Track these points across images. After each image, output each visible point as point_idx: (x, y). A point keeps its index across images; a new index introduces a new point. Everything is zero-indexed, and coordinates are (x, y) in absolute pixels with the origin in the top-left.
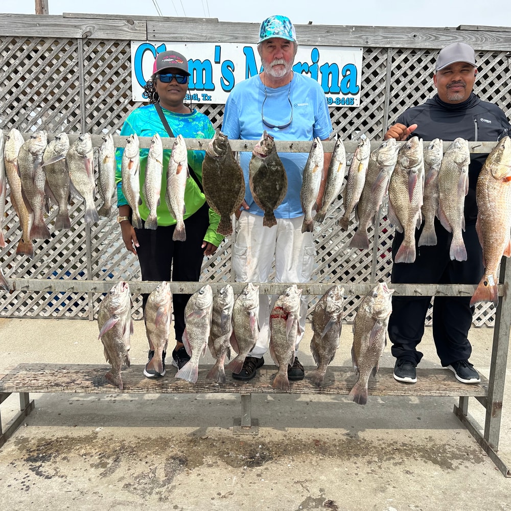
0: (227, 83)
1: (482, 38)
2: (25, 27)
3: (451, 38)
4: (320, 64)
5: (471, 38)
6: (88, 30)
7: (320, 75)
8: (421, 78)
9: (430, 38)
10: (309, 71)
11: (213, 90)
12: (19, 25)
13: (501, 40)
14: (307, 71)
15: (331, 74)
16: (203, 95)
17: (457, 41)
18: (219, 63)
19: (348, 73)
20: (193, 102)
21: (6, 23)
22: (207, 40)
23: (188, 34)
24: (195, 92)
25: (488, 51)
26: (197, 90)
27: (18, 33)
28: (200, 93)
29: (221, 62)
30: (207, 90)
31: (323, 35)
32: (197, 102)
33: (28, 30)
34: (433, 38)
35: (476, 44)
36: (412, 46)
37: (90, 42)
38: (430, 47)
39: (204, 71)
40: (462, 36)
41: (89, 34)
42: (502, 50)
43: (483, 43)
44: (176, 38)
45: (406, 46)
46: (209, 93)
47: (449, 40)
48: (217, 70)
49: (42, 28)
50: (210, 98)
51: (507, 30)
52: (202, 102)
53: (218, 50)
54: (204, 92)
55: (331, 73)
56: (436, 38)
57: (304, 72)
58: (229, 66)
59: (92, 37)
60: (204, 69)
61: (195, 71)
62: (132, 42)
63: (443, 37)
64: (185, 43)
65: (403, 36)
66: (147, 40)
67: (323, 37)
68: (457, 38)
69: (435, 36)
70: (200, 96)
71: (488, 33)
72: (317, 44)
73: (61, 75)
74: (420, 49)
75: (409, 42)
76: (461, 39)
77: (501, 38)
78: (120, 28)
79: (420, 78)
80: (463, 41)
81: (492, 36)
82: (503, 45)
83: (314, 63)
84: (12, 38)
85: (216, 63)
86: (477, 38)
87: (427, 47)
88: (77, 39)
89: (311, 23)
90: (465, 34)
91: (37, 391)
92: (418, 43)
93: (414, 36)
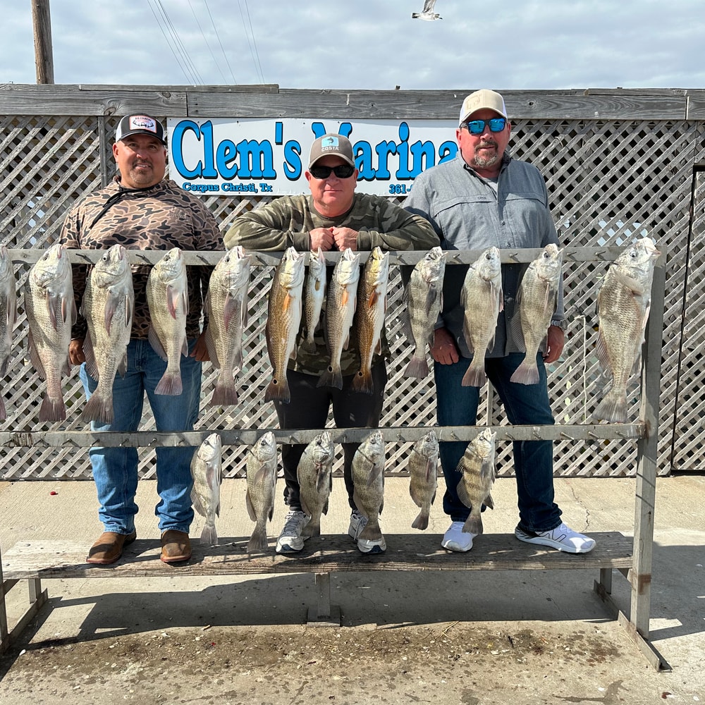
0: (292, 170)
1: (616, 105)
2: (30, 104)
3: (577, 105)
4: (411, 142)
5: (602, 105)
6: (111, 105)
7: (411, 157)
8: (542, 157)
9: (551, 105)
10: (396, 151)
11: (275, 178)
12: (23, 101)
13: (642, 106)
14: (394, 152)
15: (425, 155)
16: (261, 185)
17: (585, 108)
18: (281, 144)
19: (447, 153)
20: (249, 193)
21: (5, 99)
22: (265, 116)
23: (240, 108)
24: (252, 181)
25: (625, 121)
26: (254, 178)
27: (20, 111)
28: (257, 183)
29: (284, 143)
30: (266, 178)
31: (414, 106)
32: (253, 194)
33: (34, 107)
34: (555, 106)
35: (610, 112)
36: (529, 117)
37: (114, 120)
38: (551, 117)
39: (262, 155)
40: (591, 103)
41: (111, 110)
42: (643, 118)
43: (619, 111)
44: (225, 113)
45: (520, 116)
46: (269, 182)
47: (575, 108)
48: (279, 154)
49: (51, 104)
50: (270, 189)
51: (648, 94)
52: (260, 193)
53: (280, 126)
54: (263, 181)
55: (424, 153)
56: (558, 106)
57: (390, 153)
58: (294, 147)
59: (116, 114)
60: (262, 152)
61: (250, 155)
62: (168, 119)
63: (567, 104)
64: (238, 119)
65: (516, 105)
66: (188, 116)
67: (413, 108)
68: (584, 105)
69: (557, 104)
70: (257, 187)
71: (625, 97)
72: (406, 117)
73: (76, 163)
74: (538, 120)
75: (524, 111)
76: (589, 106)
77: (641, 103)
78: (154, 102)
79: (540, 156)
80: (594, 108)
81: (629, 101)
82: (644, 113)
83: (403, 142)
84: (13, 118)
85: (277, 144)
86: (610, 105)
87: (547, 118)
88: (97, 117)
89: (398, 88)
90: (595, 100)
91: (53, 576)
92: (535, 112)
93: (530, 104)
